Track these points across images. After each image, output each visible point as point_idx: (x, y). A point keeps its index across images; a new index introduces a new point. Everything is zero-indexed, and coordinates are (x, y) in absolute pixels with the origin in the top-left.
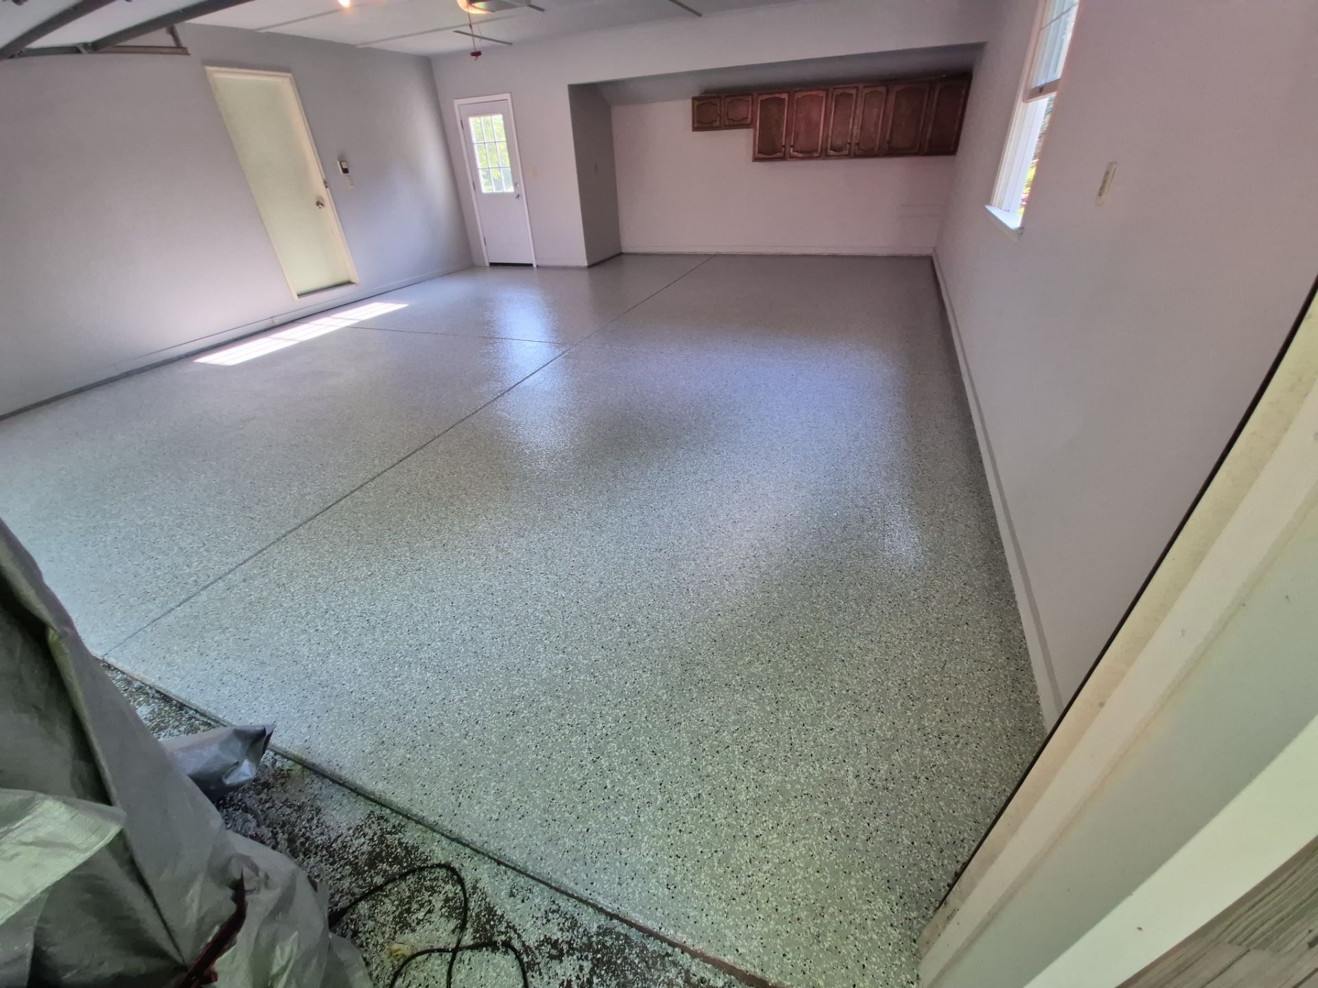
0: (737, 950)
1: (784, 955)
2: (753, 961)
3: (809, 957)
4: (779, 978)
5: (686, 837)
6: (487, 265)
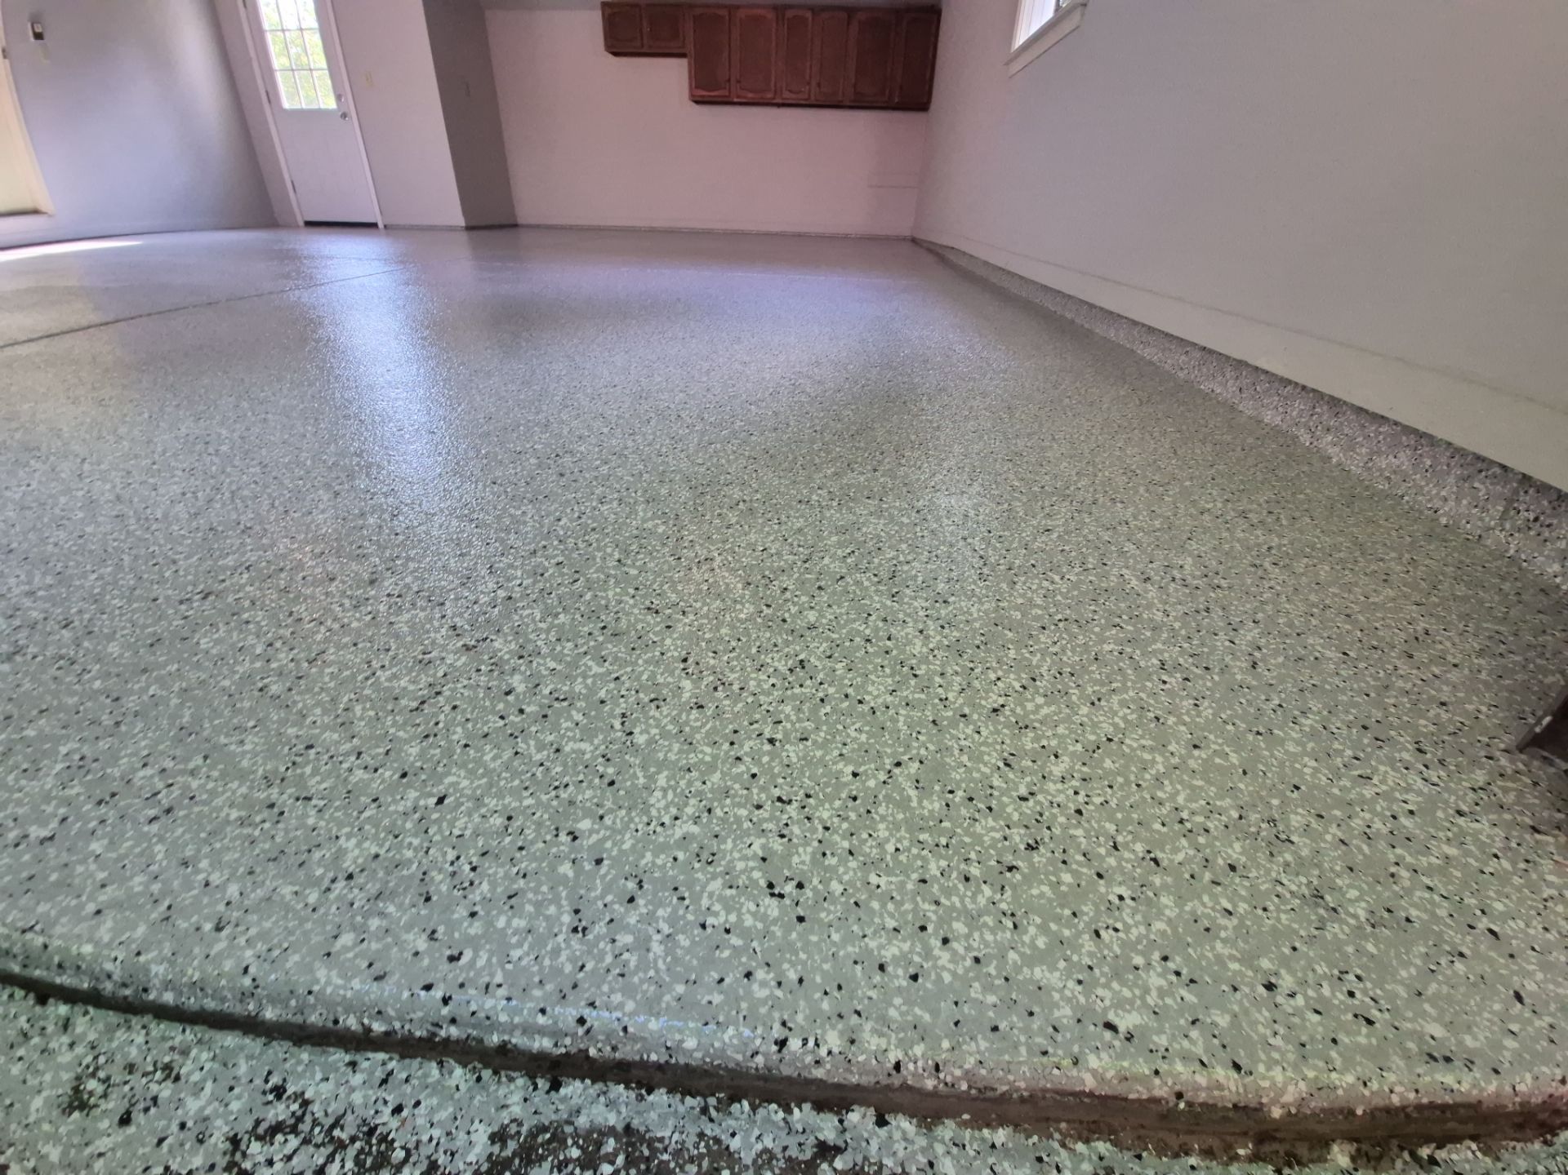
6: (301, 223)
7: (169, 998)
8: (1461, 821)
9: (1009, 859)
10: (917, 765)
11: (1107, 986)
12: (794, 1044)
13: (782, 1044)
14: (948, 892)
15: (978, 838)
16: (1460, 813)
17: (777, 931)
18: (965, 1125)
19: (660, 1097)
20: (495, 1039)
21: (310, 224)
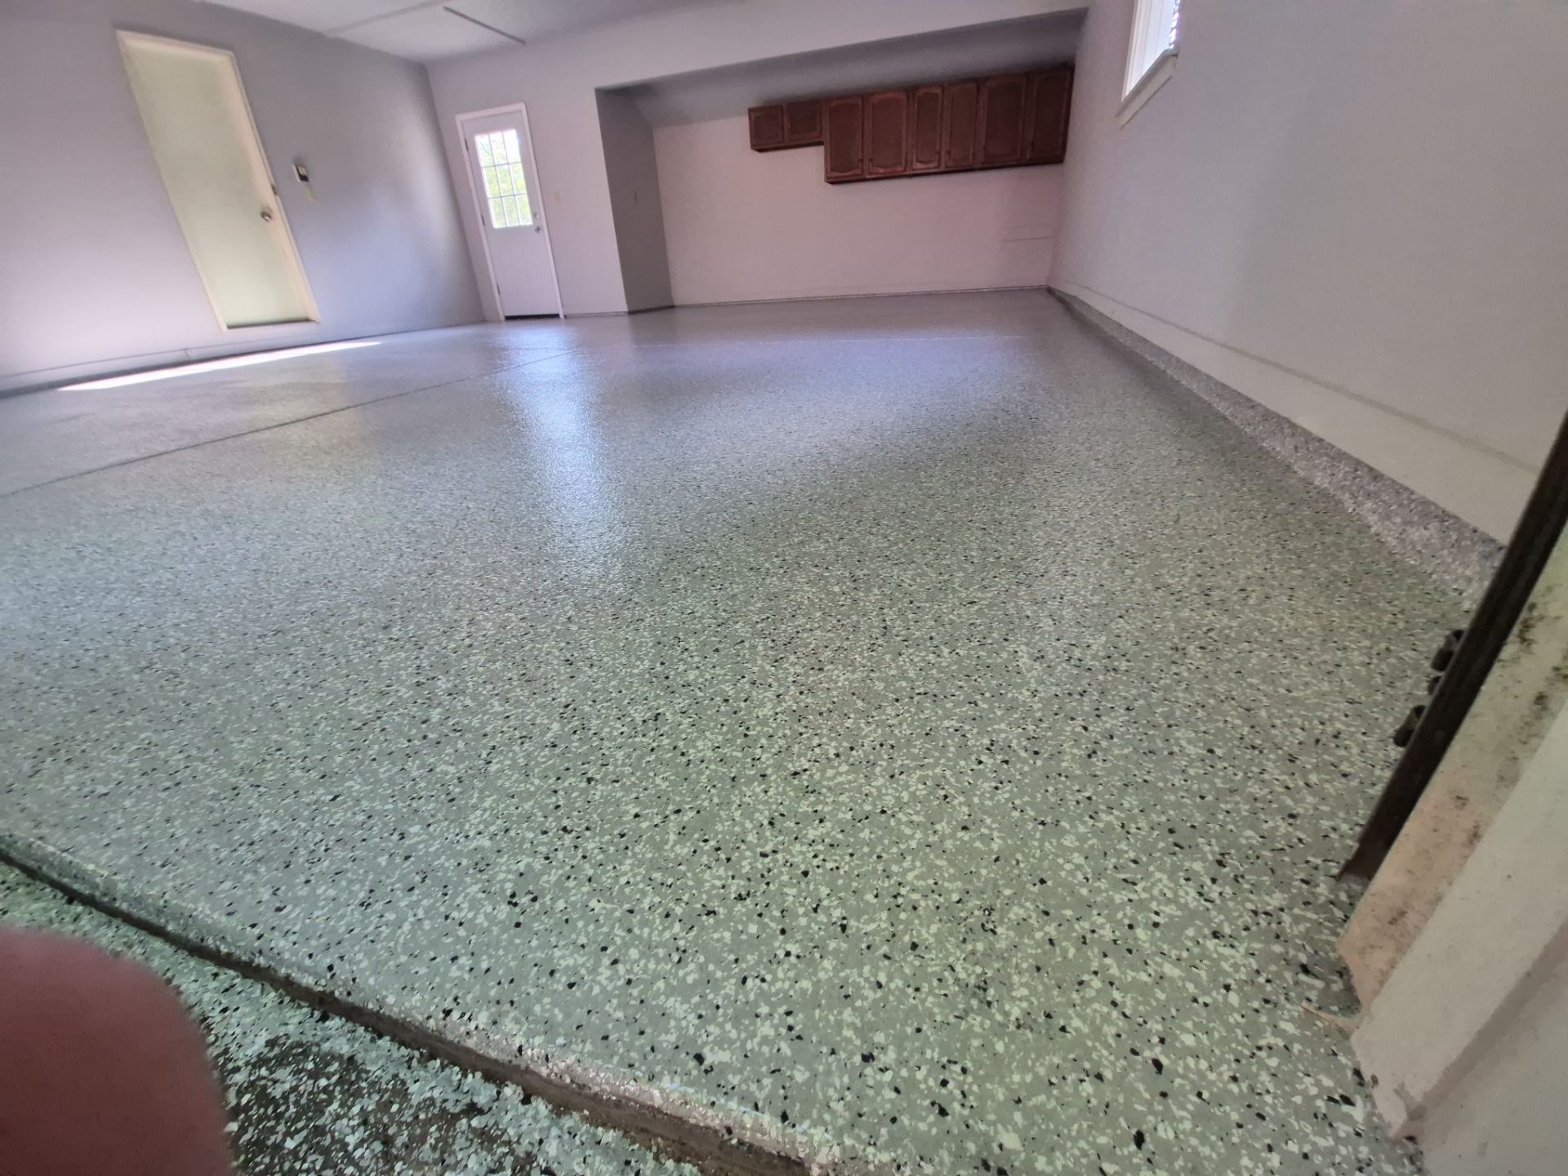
0: (699, 1058)
1: (867, 1058)
2: (753, 1087)
3: (956, 1056)
4: (848, 1142)
5: (598, 792)
6: (503, 318)
7: (124, 906)
8: (1211, 944)
9: (714, 905)
10: (692, 814)
11: (721, 1026)
12: (455, 1015)
13: (447, 1013)
14: (644, 923)
15: (699, 883)
16: (1216, 935)
17: (495, 930)
18: (585, 1119)
19: (385, 1042)
20: (283, 971)
21: (509, 318)
